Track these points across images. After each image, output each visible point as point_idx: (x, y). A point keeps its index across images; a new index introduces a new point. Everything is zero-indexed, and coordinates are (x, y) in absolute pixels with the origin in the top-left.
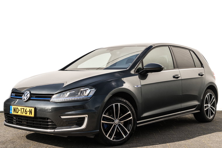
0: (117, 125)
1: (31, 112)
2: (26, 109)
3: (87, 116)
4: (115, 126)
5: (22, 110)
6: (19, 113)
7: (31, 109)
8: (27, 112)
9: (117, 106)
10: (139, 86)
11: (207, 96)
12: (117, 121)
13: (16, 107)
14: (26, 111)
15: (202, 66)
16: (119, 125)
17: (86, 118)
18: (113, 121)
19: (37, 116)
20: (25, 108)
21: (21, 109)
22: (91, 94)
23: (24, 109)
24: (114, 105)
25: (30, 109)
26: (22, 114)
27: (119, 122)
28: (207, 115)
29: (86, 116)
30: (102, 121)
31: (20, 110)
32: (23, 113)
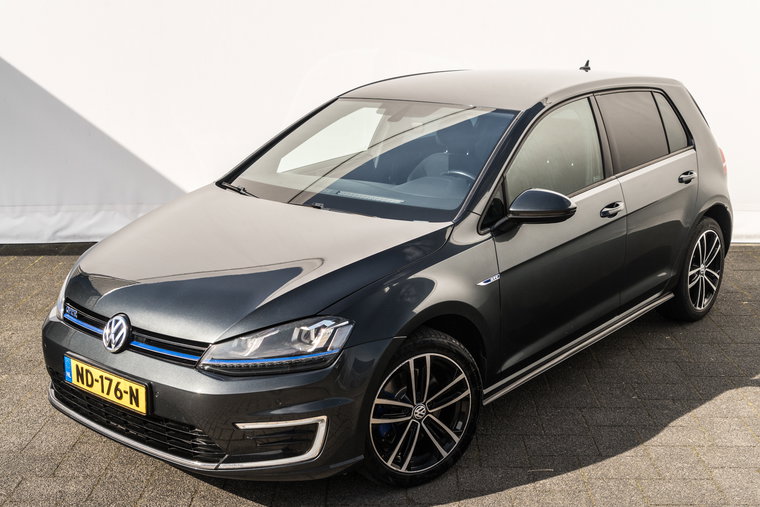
0: (420, 421)
1: (134, 397)
2: (118, 383)
3: (325, 418)
4: (414, 425)
5: (106, 383)
6: (96, 390)
7: (135, 386)
8: (124, 394)
9: (420, 363)
10: (492, 280)
11: (699, 241)
12: (419, 410)
13: (86, 367)
14: (117, 389)
15: (690, 142)
16: (429, 422)
17: (320, 425)
18: (408, 412)
19: (157, 412)
20: (116, 380)
21: (101, 377)
22: (338, 342)
23: (111, 381)
24: (411, 361)
25: (131, 388)
26: (104, 395)
27: (428, 413)
28: (694, 302)
29: (322, 421)
30: (373, 421)
31: (97, 381)
32: (108, 393)
